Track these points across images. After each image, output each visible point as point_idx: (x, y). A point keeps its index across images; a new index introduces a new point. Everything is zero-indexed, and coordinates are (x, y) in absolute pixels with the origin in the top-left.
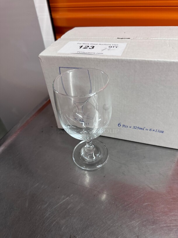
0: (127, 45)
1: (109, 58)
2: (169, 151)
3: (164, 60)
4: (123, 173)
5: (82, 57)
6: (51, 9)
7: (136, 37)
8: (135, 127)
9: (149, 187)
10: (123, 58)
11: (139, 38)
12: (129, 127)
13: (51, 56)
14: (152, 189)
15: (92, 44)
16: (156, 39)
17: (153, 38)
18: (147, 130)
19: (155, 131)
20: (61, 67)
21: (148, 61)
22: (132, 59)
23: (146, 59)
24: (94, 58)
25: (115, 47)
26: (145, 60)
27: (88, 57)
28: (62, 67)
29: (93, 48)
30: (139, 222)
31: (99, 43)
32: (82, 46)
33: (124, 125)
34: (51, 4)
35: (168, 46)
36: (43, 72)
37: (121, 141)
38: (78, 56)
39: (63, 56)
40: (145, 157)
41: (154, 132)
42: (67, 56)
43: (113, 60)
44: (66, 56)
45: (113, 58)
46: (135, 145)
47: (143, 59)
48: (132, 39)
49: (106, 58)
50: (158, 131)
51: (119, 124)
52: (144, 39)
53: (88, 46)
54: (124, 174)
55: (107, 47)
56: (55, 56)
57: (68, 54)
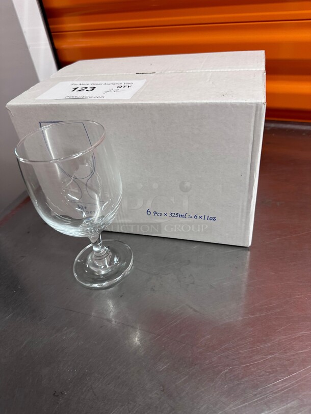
0: (146, 83)
1: (111, 103)
2: (230, 250)
3: (193, 102)
4: (152, 288)
5: (71, 104)
6: (52, 34)
7: (165, 71)
8: (173, 215)
9: (191, 308)
10: (133, 102)
11: (169, 72)
12: (163, 214)
13: (24, 105)
14: (195, 311)
15: (94, 84)
16: (195, 71)
17: (191, 70)
18: (190, 217)
19: (203, 218)
20: (42, 122)
21: (169, 105)
22: (145, 102)
23: (166, 102)
24: (88, 104)
25: (126, 87)
26: (164, 104)
27: (80, 103)
28: (44, 122)
29: (93, 89)
30: (169, 364)
31: (104, 82)
32: (76, 88)
33: (155, 213)
34: (51, 27)
35: (208, 80)
36: (17, 132)
37: (155, 240)
38: (65, 103)
39: (42, 103)
40: (189, 262)
41: (202, 220)
42: (49, 103)
43: (117, 105)
44: (47, 103)
45: (117, 103)
46: (177, 244)
47: (161, 102)
48: (157, 74)
49: (107, 103)
50: (206, 217)
51: (147, 211)
52: (176, 73)
53: (86, 88)
54: (154, 290)
55: (115, 87)
56: (30, 105)
57: (52, 101)
